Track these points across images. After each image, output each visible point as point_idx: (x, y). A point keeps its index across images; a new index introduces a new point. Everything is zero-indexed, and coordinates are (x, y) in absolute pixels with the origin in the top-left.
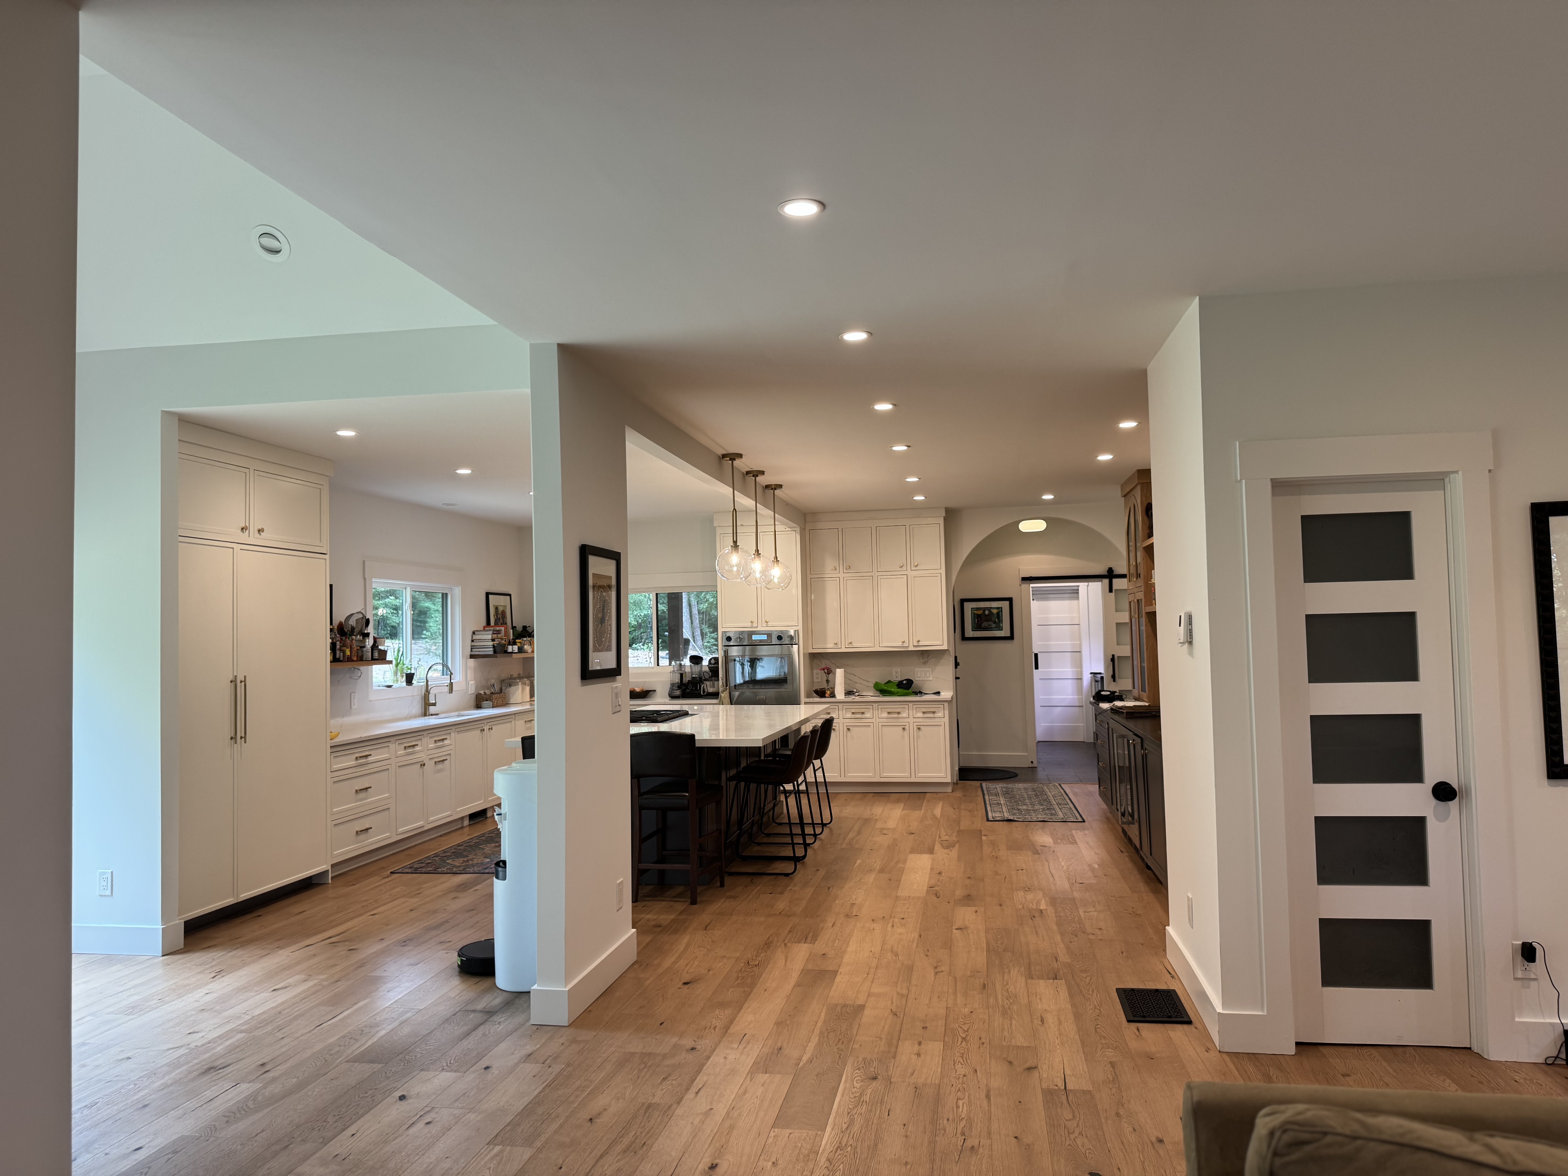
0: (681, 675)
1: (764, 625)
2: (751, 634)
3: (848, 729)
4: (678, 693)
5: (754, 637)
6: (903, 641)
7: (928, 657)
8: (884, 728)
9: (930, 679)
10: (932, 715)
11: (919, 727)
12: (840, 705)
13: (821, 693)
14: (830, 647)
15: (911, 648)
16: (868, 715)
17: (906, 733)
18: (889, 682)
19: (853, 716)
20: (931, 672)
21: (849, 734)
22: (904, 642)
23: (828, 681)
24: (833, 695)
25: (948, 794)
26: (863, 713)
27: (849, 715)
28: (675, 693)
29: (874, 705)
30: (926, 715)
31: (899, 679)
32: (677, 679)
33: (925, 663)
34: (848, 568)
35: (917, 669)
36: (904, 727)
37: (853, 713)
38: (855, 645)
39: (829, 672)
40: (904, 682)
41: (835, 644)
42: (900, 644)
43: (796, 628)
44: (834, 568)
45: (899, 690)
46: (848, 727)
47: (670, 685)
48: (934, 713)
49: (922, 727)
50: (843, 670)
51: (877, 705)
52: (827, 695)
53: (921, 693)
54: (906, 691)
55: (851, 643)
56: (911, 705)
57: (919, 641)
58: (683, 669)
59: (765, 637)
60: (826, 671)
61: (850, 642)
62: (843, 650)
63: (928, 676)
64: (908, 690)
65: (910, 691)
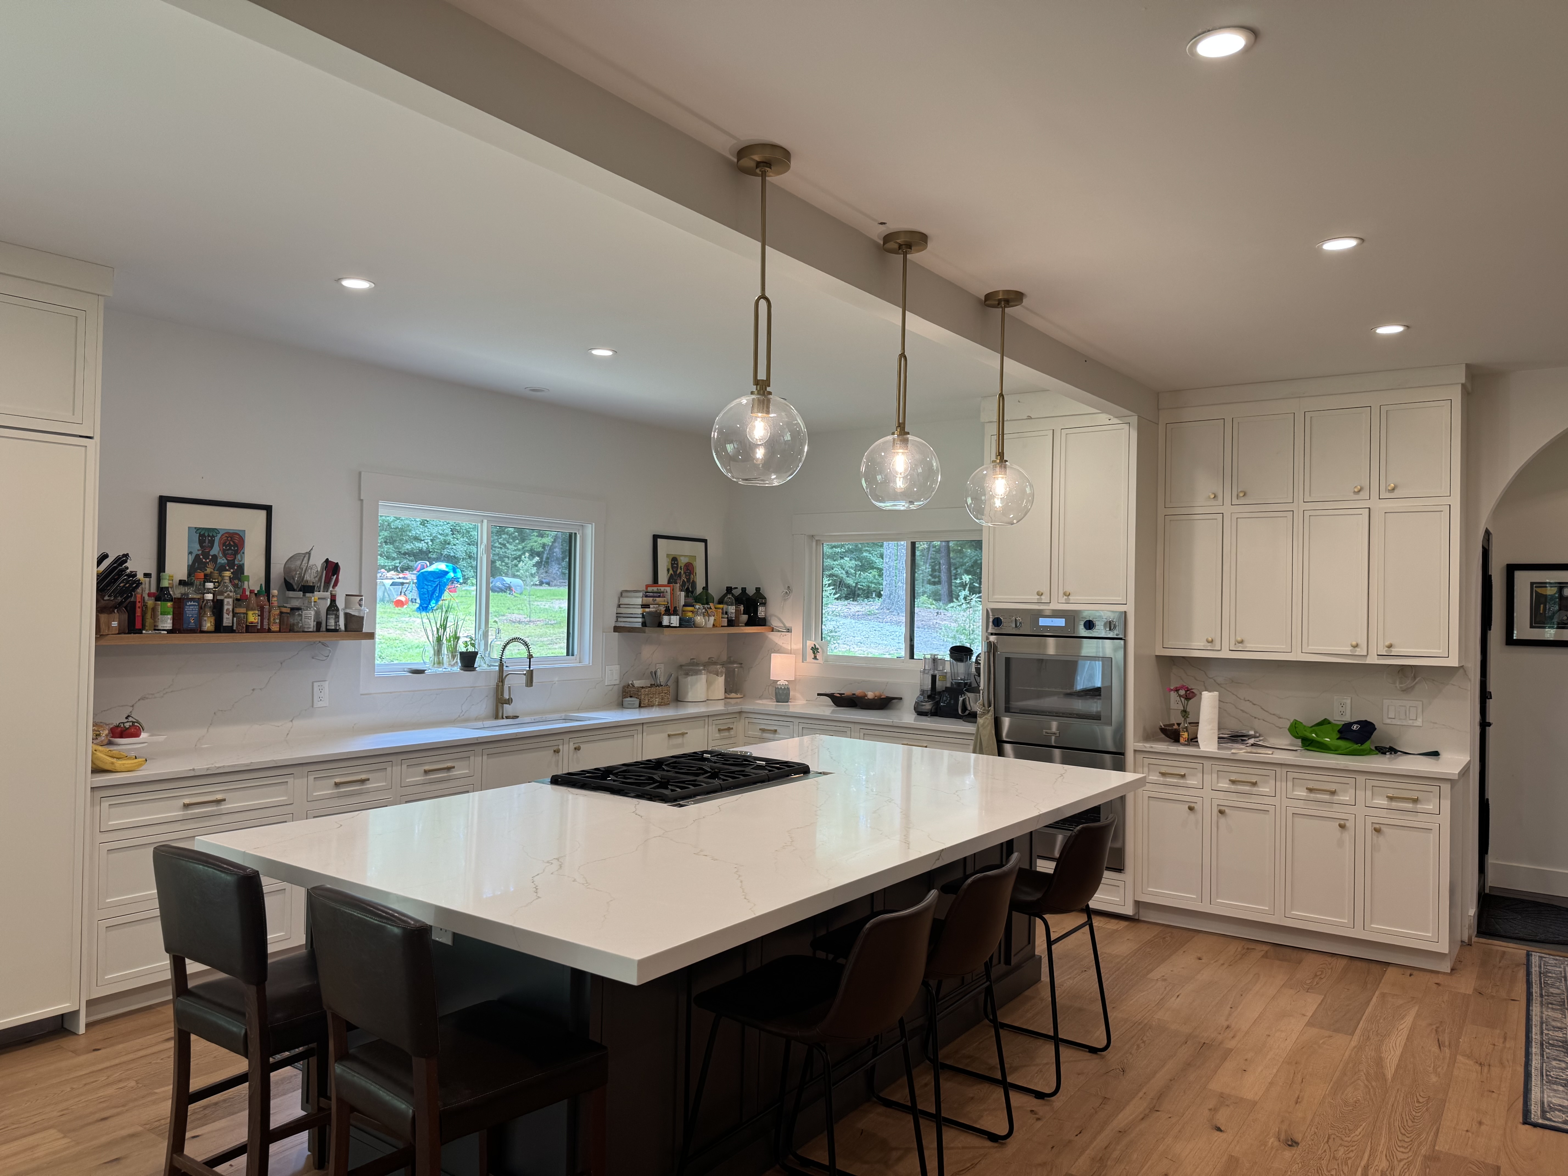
0: (934, 678)
1: (1063, 599)
2: (1039, 614)
3: (1221, 812)
4: (928, 706)
5: (1043, 622)
6: (1354, 643)
7: (1415, 678)
8: (1298, 820)
9: (1419, 722)
10: (1409, 806)
11: (1377, 826)
12: (1207, 764)
13: (1172, 734)
14: (1197, 648)
15: (1373, 659)
16: (1265, 789)
17: (1347, 836)
18: (1325, 722)
19: (1233, 787)
20: (1420, 710)
21: (1222, 820)
22: (1357, 646)
23: (1185, 713)
24: (1193, 740)
25: (1439, 979)
26: (1254, 784)
27: (1224, 785)
28: (924, 707)
29: (1278, 770)
30: (1394, 804)
31: (1348, 718)
32: (928, 685)
33: (1406, 691)
34: (1241, 495)
35: (1386, 702)
36: (1342, 822)
37: (1233, 782)
38: (1249, 646)
39: (1190, 695)
40: (1355, 727)
41: (1208, 642)
42: (1347, 650)
43: (1122, 608)
44: (1212, 496)
45: (1341, 743)
46: (1222, 808)
47: (918, 693)
48: (1415, 801)
49: (1384, 828)
50: (1216, 693)
51: (1284, 770)
52: (1182, 740)
53: (1393, 750)
54: (1356, 747)
55: (1242, 642)
56: (1361, 779)
57: (1390, 646)
58: (941, 668)
59: (1061, 622)
60: (1182, 692)
61: (1239, 639)
62: (1225, 654)
63: (1413, 716)
64: (1362, 744)
65: (1367, 745)
